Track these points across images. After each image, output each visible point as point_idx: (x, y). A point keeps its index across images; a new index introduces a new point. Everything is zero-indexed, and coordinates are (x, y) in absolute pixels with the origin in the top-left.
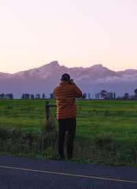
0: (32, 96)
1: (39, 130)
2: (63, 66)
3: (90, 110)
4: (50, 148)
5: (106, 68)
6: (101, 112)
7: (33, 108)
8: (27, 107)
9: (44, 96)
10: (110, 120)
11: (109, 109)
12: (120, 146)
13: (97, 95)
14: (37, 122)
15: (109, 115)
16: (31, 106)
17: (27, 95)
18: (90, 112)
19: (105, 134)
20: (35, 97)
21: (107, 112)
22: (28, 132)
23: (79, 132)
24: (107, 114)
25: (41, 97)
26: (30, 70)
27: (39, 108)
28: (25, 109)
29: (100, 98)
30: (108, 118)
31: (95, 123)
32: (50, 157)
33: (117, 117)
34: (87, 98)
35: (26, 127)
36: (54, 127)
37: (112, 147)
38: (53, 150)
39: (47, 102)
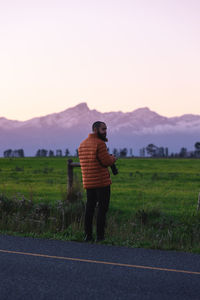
0: (51, 153)
1: (59, 200)
2: (95, 111)
3: (131, 171)
4: (73, 226)
5: (154, 113)
6: (148, 174)
7: (51, 170)
8: (42, 168)
9: (67, 152)
10: (159, 186)
11: (158, 171)
12: (171, 222)
13: (143, 151)
14: (56, 188)
15: (158, 179)
16: (50, 167)
17: (44, 152)
18: (131, 174)
19: (151, 206)
20: (55, 154)
21: (155, 174)
22: (42, 204)
23: (115, 202)
24: (156, 177)
25: (64, 154)
26: (48, 116)
27: (60, 170)
28: (40, 171)
29: (147, 155)
30: (156, 183)
31: (138, 190)
32: (74, 237)
33: (169, 182)
34: (128, 155)
35: (40, 195)
36: (81, 196)
37: (161, 223)
38: (77, 228)
39: (70, 161)
